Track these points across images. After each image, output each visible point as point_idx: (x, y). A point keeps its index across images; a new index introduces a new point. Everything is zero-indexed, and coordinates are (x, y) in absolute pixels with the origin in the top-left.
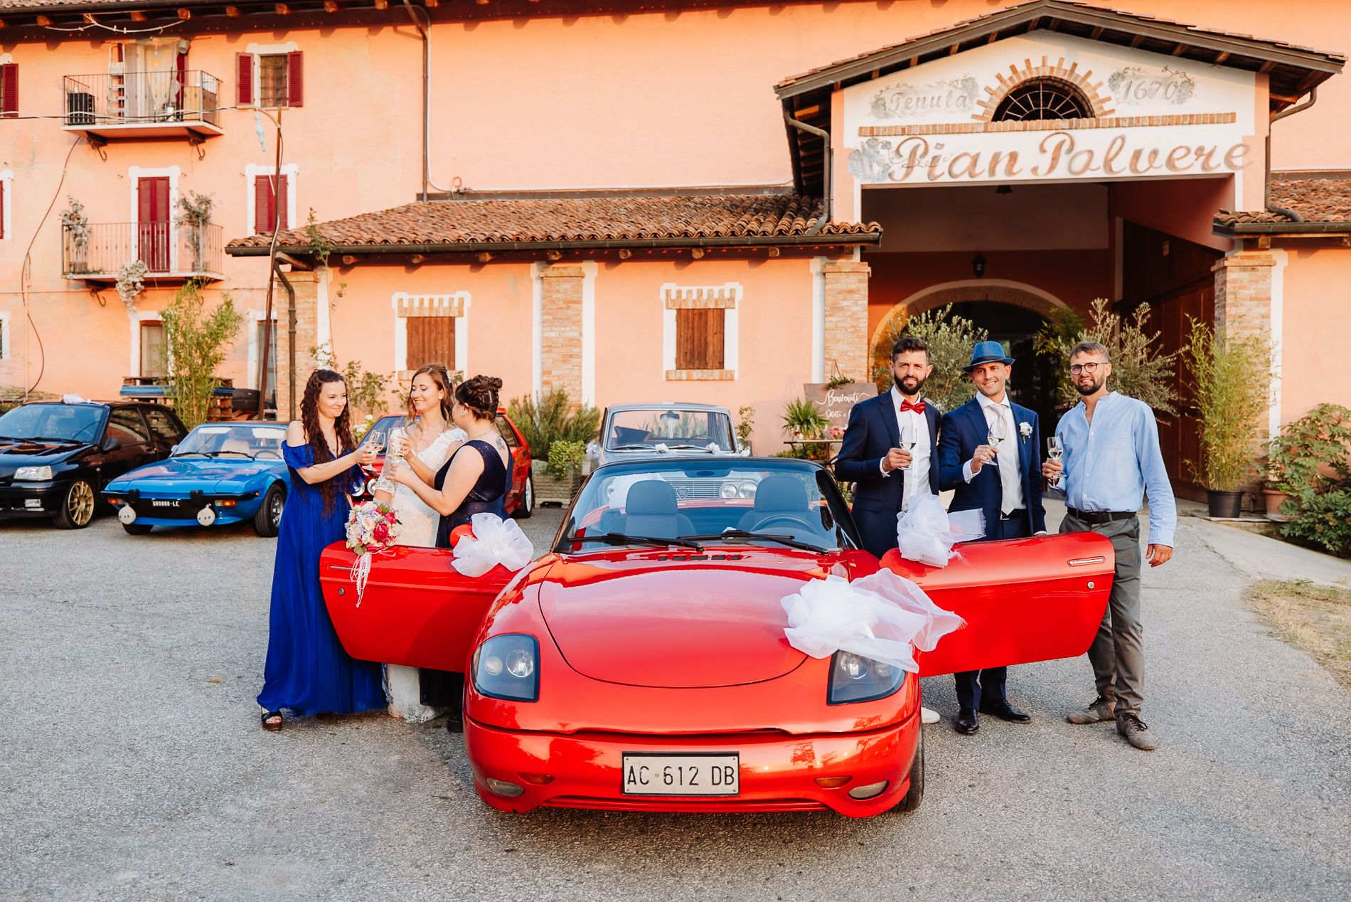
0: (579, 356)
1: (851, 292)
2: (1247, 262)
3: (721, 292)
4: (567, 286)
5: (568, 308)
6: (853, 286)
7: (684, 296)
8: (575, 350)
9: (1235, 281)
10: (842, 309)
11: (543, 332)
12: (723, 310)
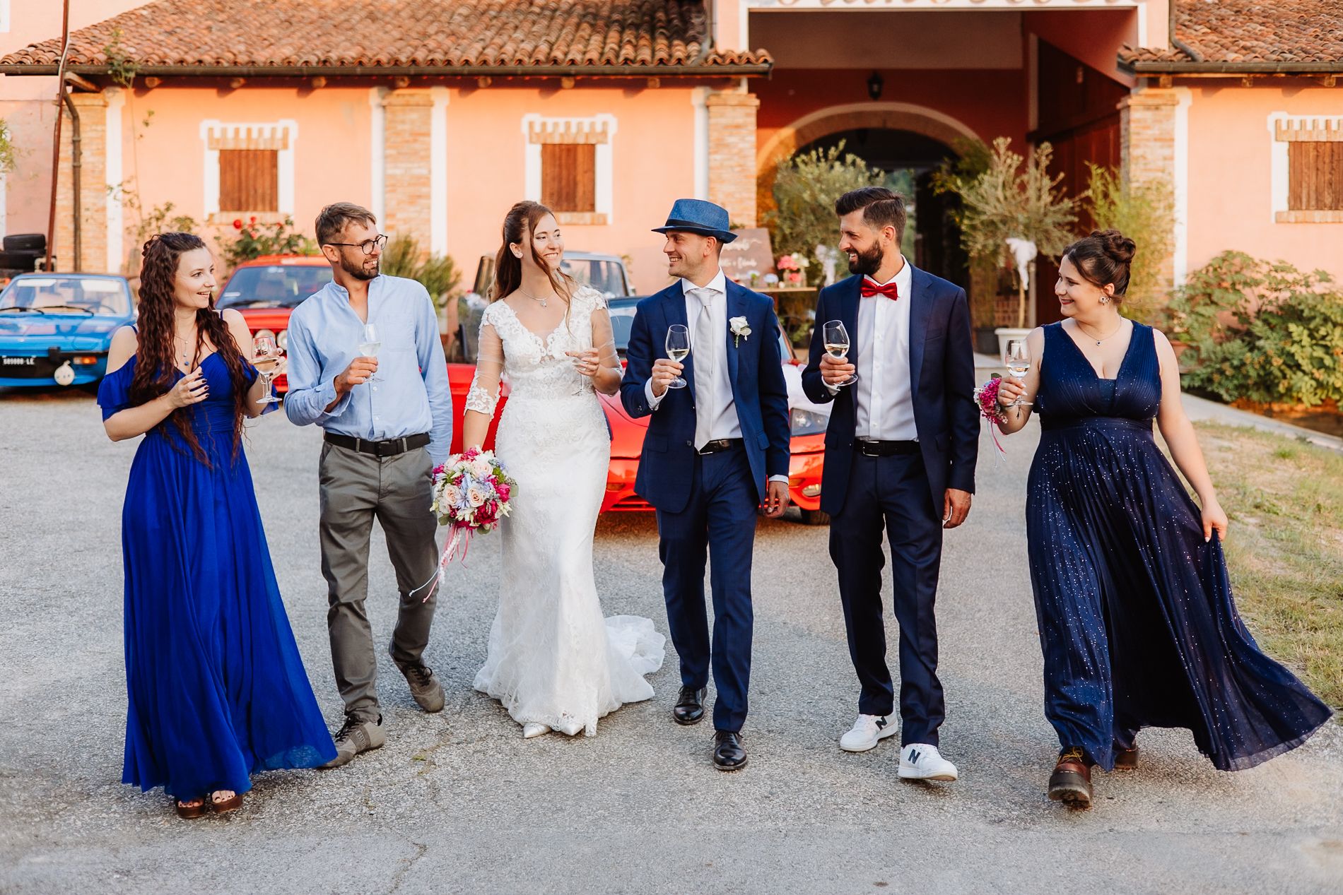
0: (428, 197)
1: (738, 127)
2: (1151, 101)
3: (592, 125)
4: (414, 115)
5: (415, 141)
6: (740, 121)
7: (550, 129)
8: (424, 190)
9: (1139, 121)
10: (727, 146)
11: (385, 169)
12: (593, 145)
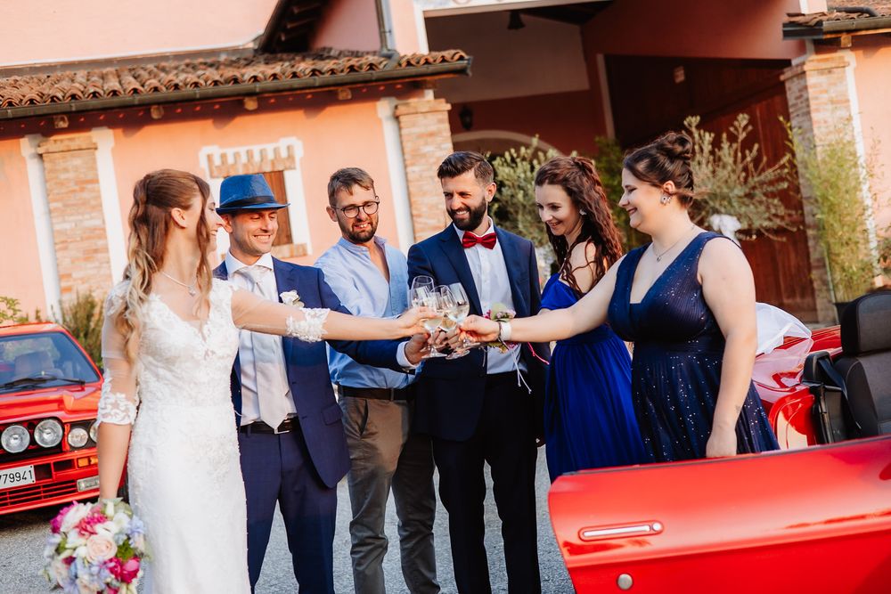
0: (106, 250)
1: (432, 134)
2: (828, 65)
3: (276, 151)
4: (77, 161)
5: (82, 190)
6: (433, 128)
7: (230, 160)
8: (100, 243)
9: (815, 86)
10: (424, 156)
11: (51, 225)
12: (281, 173)
